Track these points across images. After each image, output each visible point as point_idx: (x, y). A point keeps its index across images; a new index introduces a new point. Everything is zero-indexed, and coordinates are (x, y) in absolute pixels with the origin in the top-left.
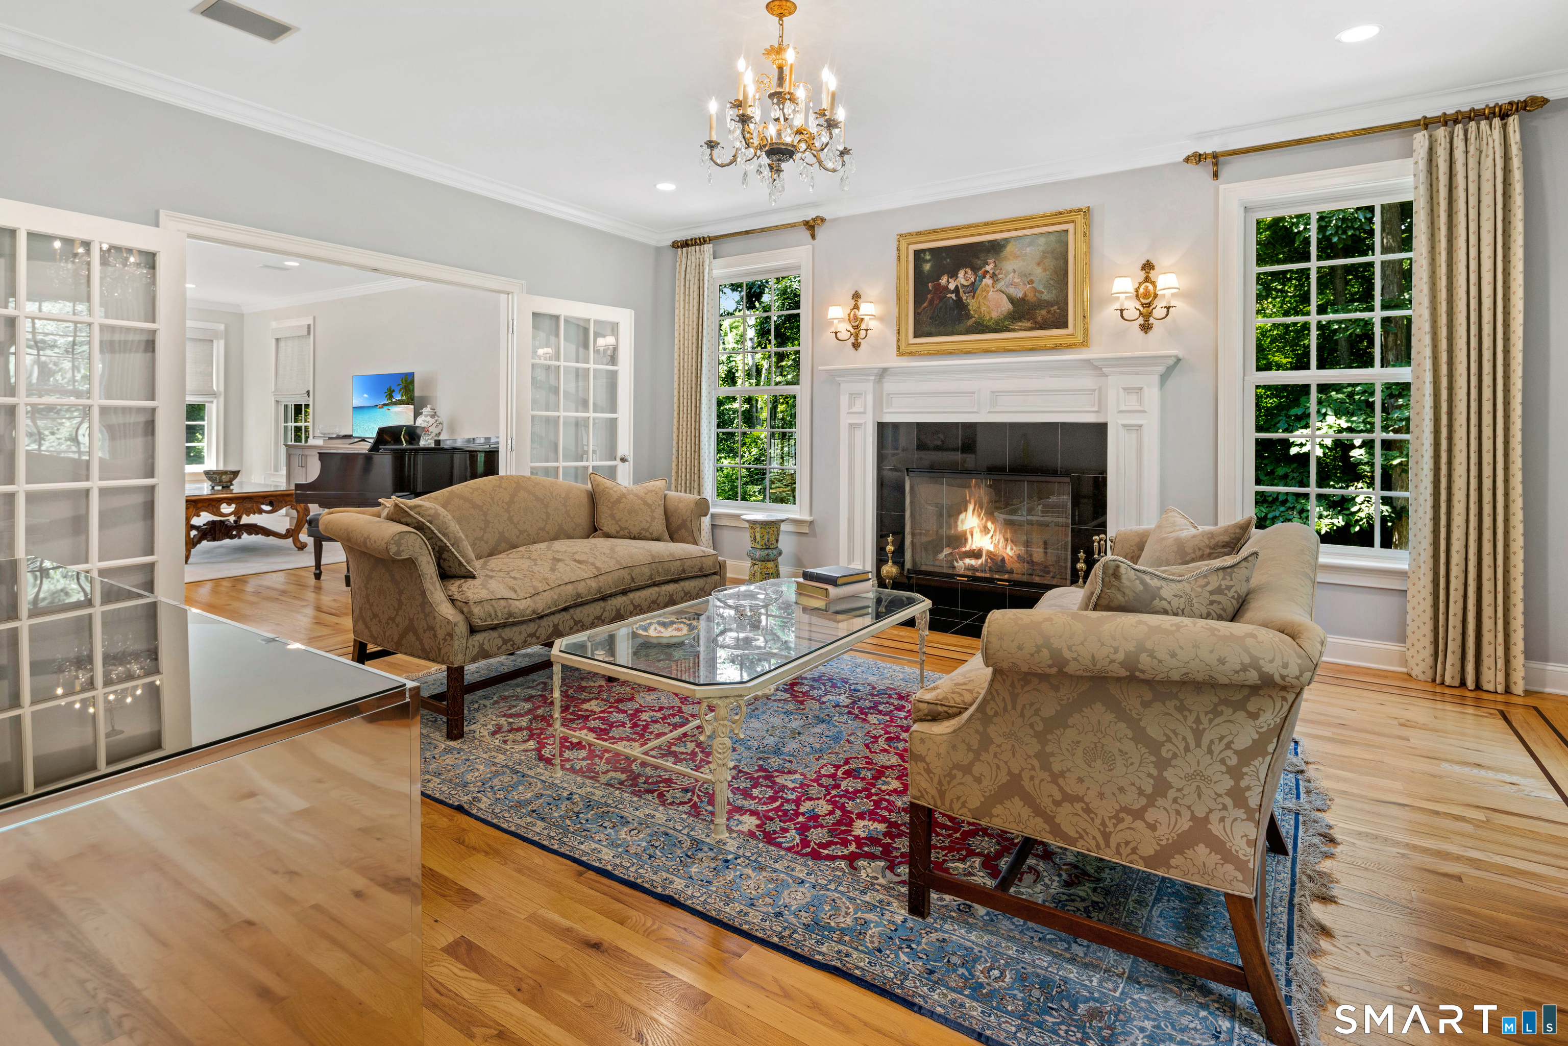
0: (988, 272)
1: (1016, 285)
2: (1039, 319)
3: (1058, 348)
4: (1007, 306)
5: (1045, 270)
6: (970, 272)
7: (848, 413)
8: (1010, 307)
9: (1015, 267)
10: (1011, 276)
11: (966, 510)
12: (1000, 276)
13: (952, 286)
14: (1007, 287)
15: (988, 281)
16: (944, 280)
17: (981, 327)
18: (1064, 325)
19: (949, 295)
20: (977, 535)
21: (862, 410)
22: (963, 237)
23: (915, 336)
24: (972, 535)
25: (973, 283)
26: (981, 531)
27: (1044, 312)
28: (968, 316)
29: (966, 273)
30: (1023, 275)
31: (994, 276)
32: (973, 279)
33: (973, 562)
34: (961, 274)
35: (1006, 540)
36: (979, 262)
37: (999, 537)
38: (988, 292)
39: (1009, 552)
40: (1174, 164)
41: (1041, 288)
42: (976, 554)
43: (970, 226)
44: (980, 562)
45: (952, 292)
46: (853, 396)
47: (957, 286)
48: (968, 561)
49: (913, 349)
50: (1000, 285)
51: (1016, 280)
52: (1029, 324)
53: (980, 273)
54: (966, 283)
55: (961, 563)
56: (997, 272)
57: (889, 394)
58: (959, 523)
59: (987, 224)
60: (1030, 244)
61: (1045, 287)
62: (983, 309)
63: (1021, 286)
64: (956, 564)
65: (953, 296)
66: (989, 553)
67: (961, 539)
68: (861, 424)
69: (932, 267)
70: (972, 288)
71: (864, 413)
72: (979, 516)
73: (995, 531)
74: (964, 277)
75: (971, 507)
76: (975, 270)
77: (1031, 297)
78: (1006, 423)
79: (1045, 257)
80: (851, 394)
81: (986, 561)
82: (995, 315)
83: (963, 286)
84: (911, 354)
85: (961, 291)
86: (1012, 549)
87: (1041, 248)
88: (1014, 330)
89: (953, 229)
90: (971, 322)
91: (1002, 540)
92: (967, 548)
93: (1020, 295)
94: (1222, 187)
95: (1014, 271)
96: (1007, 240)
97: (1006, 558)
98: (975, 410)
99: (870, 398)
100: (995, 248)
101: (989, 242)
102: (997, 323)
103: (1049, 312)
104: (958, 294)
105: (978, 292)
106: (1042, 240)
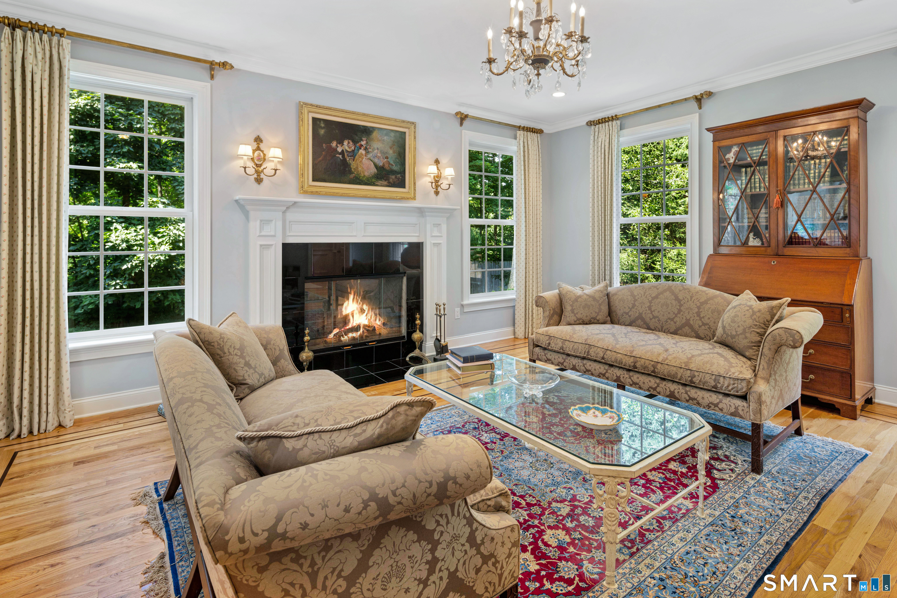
0: (362, 145)
1: (379, 158)
2: (391, 180)
3: (402, 199)
4: (373, 170)
5: (394, 152)
6: (351, 143)
7: (259, 236)
8: (376, 170)
9: (379, 147)
10: (376, 151)
11: (348, 299)
12: (370, 150)
13: (339, 150)
14: (374, 158)
15: (362, 151)
16: (334, 144)
17: (358, 181)
18: (404, 187)
19: (337, 155)
20: (356, 315)
21: (272, 233)
22: (349, 118)
23: (313, 180)
24: (353, 316)
25: (353, 151)
26: (359, 313)
27: (393, 177)
28: (350, 172)
29: (349, 143)
30: (382, 152)
31: (366, 149)
32: (353, 148)
33: (354, 335)
34: (346, 143)
35: (376, 315)
36: (357, 138)
37: (371, 314)
38: (363, 158)
39: (378, 323)
40: (448, 114)
41: (392, 162)
42: (356, 329)
43: (353, 113)
44: (359, 333)
45: (340, 154)
46: (264, 222)
47: (343, 150)
48: (350, 335)
49: (314, 189)
50: (370, 156)
51: (379, 155)
52: (386, 183)
53: (358, 145)
54: (348, 150)
55: (346, 337)
56: (368, 147)
57: (290, 222)
58: (344, 309)
59: (364, 115)
60: (387, 135)
61: (394, 162)
62: (360, 169)
63: (382, 159)
64: (342, 339)
65: (340, 156)
66: (365, 326)
67: (345, 320)
68: (272, 245)
69: (325, 132)
70: (353, 154)
71: (274, 236)
72: (357, 302)
73: (368, 310)
74: (347, 146)
75: (351, 297)
76: (355, 142)
77: (387, 166)
78: (372, 243)
79: (394, 145)
80: (261, 221)
81: (363, 332)
82: (367, 174)
83: (347, 151)
84: (312, 193)
85: (346, 154)
86: (379, 320)
87: (392, 139)
88: (377, 185)
89: (343, 111)
90: (352, 176)
91: (373, 315)
92: (350, 326)
93: (381, 164)
94: (463, 131)
95: (378, 149)
96: (374, 128)
97: (376, 327)
98: (355, 234)
99: (280, 224)
100: (367, 131)
101: (363, 126)
102: (368, 179)
103: (396, 177)
104: (343, 156)
105: (357, 157)
106: (392, 134)
